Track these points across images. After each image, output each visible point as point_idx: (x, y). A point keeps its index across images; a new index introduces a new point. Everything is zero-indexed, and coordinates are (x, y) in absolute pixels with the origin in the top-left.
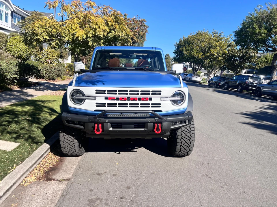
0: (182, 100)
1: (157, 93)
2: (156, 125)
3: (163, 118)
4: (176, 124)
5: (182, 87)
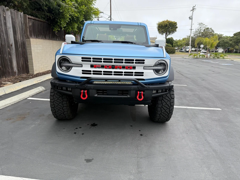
1: (140, 62)
2: (139, 92)
3: (146, 86)
4: (157, 92)
5: (165, 57)
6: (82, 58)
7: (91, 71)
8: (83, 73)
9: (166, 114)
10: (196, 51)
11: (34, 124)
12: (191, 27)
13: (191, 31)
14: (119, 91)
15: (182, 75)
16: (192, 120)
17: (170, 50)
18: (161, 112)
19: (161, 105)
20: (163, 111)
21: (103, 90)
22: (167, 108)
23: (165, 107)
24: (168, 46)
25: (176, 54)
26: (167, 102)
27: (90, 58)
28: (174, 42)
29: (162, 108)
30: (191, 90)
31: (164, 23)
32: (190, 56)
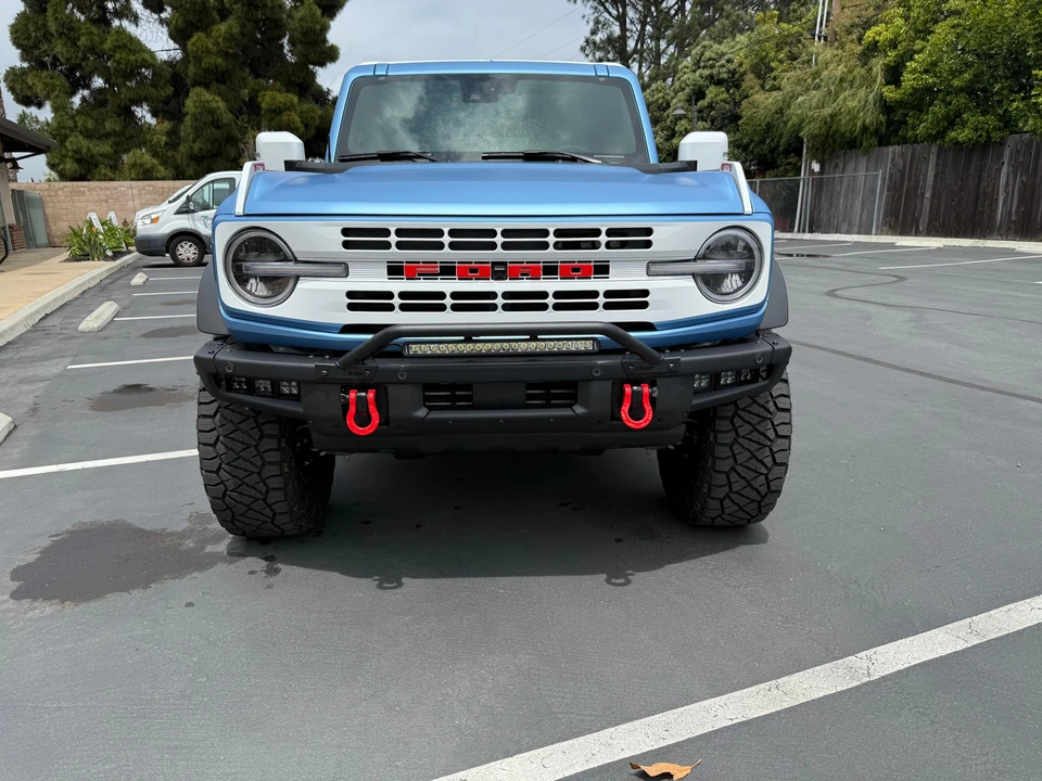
0: (747, 274)
3: (662, 357)
4: (715, 385)
6: (345, 232)
7: (390, 295)
8: (351, 307)
14: (530, 386)
21: (453, 387)
27: (385, 232)
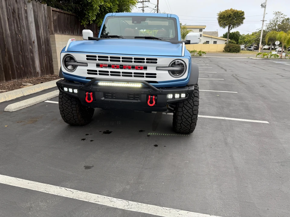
0: (183, 70)
1: (153, 61)
2: (149, 97)
3: (158, 90)
4: (174, 97)
5: (183, 55)
6: (87, 56)
7: (96, 71)
8: (88, 73)
9: (187, 124)
10: (269, 49)
11: (43, 128)
12: (264, 17)
13: (263, 24)
14: (128, 94)
15: (237, 80)
16: (224, 132)
17: (234, 48)
18: (181, 121)
19: (182, 113)
20: (184, 120)
21: (112, 93)
22: (188, 116)
23: (186, 115)
24: (230, 42)
25: (241, 53)
26: (189, 109)
27: (96, 57)
28: (240, 38)
29: (183, 117)
30: (240, 98)
31: (226, 13)
32: (258, 56)
